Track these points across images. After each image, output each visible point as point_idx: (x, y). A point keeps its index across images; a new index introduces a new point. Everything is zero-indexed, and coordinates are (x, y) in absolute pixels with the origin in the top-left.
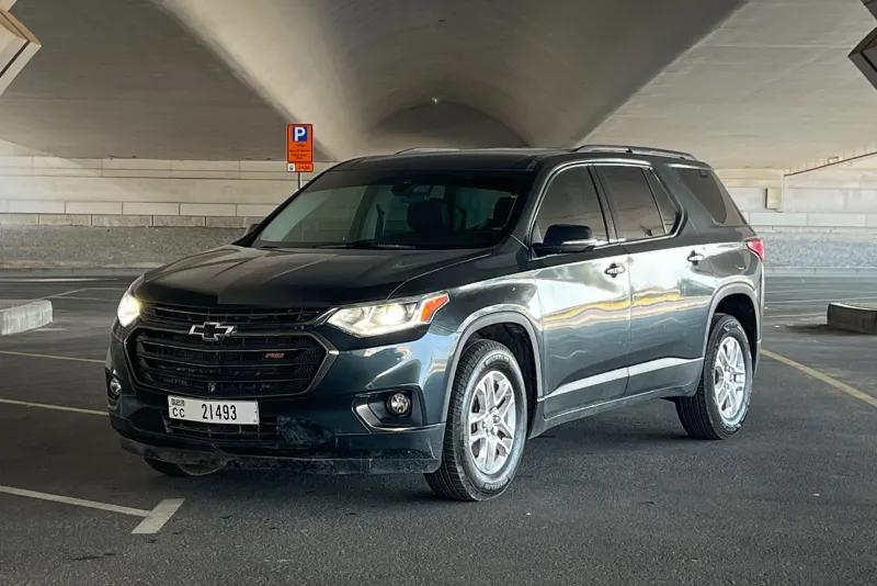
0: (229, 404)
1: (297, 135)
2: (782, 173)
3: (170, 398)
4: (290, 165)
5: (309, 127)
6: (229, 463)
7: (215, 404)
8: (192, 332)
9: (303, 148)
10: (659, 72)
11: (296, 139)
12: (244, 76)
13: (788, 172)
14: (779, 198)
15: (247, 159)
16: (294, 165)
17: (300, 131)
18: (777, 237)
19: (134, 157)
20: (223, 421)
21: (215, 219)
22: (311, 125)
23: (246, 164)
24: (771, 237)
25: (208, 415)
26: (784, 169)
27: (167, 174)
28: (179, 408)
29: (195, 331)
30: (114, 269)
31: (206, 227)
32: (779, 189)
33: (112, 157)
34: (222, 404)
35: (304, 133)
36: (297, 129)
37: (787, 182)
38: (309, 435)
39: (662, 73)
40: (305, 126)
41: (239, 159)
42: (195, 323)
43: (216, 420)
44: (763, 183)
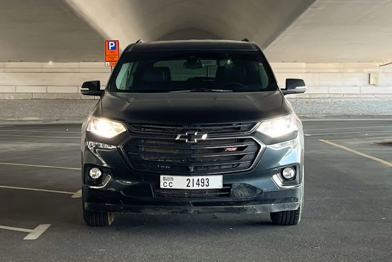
0: (205, 177)
1: (110, 46)
2: (378, 64)
3: (162, 177)
4: (106, 63)
5: (117, 42)
6: (195, 211)
7: (196, 178)
8: (178, 138)
9: (114, 54)
10: (308, 8)
11: (110, 48)
12: (81, 14)
13: (381, 64)
14: (376, 78)
15: (84, 61)
16: (109, 63)
17: (112, 44)
18: (375, 99)
19: (22, 61)
20: (200, 187)
21: (67, 95)
22: (118, 41)
23: (82, 64)
24: (372, 100)
25: (191, 184)
26: (379, 62)
27: (40, 70)
28: (168, 182)
29: (180, 137)
30: (12, 121)
31: (61, 99)
32: (376, 73)
33: (10, 61)
34: (200, 178)
35: (114, 45)
36: (110, 43)
37: (381, 69)
38: (249, 192)
39: (309, 9)
40: (115, 42)
41: (79, 61)
42: (180, 133)
43: (196, 187)
44: (367, 71)
